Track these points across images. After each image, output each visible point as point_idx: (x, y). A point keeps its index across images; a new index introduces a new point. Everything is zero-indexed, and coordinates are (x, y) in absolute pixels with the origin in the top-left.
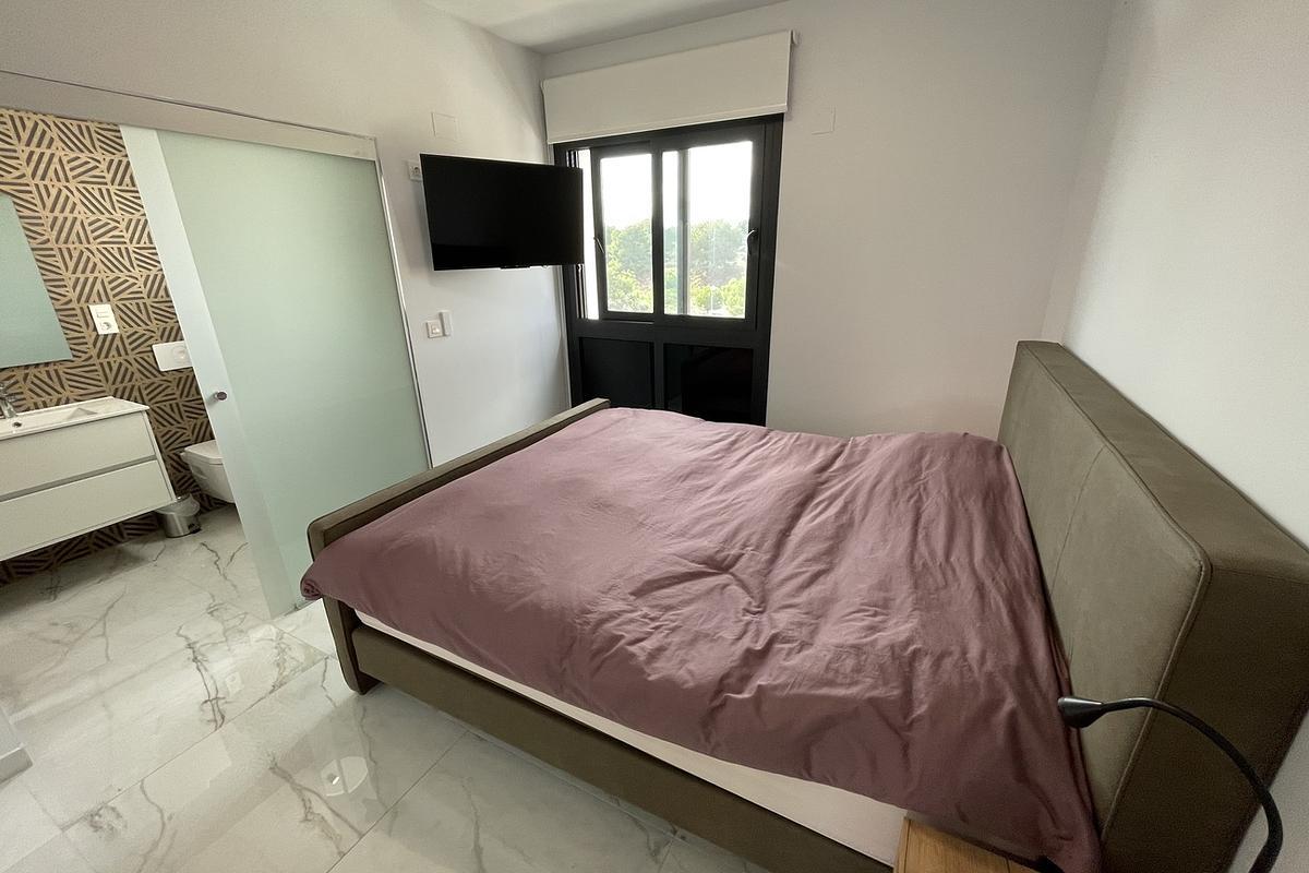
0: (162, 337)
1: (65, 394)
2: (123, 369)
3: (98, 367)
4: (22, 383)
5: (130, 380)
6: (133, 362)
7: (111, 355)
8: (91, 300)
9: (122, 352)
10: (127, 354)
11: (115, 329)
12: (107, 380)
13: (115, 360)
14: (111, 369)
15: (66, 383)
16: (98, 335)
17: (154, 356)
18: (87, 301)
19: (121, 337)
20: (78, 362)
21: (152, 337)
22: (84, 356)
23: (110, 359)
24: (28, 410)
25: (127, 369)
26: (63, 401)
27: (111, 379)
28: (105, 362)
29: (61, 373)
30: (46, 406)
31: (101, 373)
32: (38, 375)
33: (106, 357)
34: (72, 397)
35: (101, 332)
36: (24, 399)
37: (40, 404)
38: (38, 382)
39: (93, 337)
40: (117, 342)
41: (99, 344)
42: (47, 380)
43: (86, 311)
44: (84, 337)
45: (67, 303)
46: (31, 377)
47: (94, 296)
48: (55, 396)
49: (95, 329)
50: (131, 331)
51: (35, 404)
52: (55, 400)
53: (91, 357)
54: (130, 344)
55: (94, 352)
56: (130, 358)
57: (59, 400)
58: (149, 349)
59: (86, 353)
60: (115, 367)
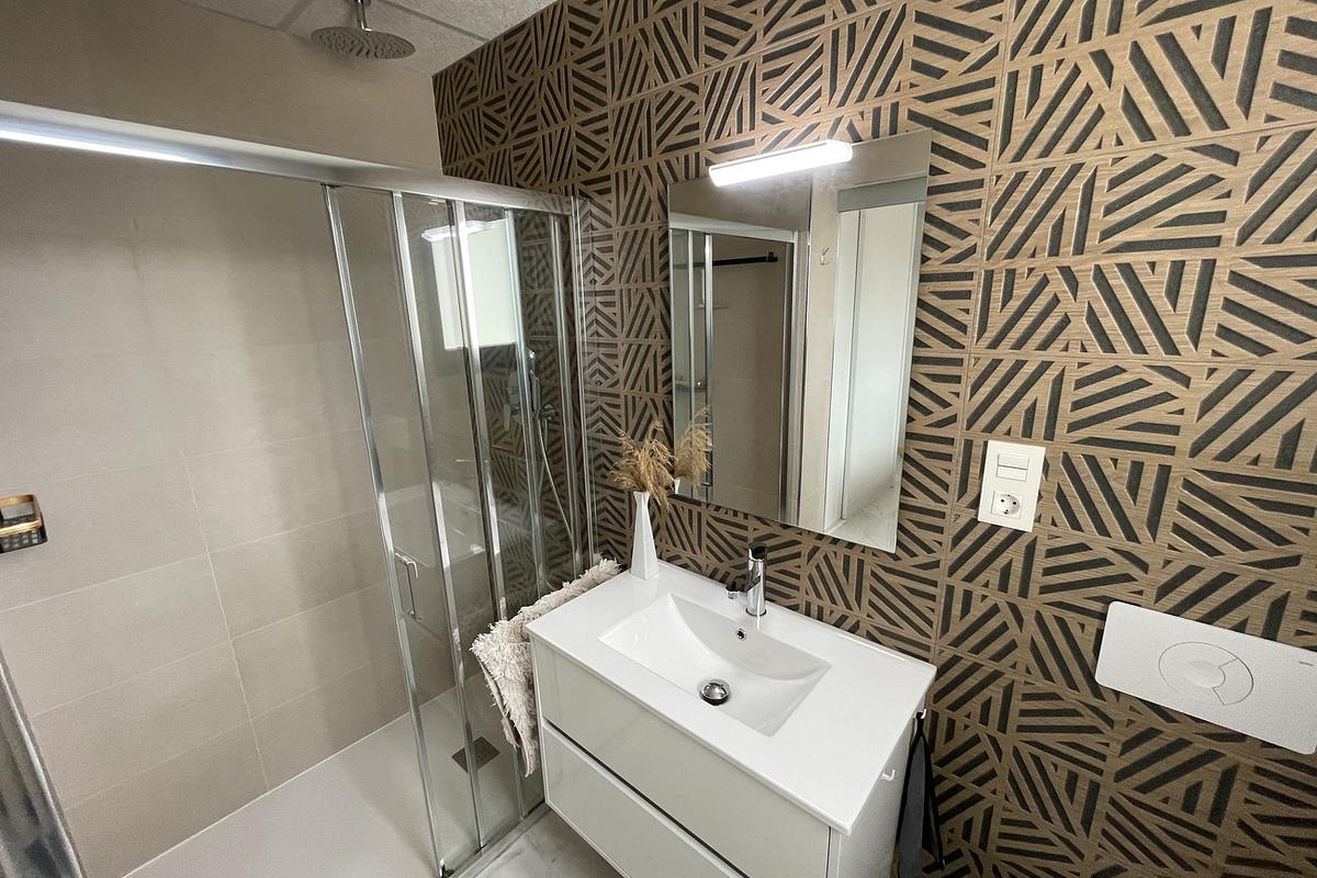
0: (1164, 590)
1: (857, 614)
2: (993, 624)
3: (940, 592)
4: (803, 560)
5: (998, 657)
6: (1029, 619)
7: (982, 578)
8: (1002, 427)
9: (1014, 583)
10: (1024, 593)
11: (1024, 521)
12: (945, 629)
13: (986, 593)
14: (966, 610)
15: (867, 595)
16: (974, 522)
17: (1100, 633)
18: (990, 428)
19: (1030, 550)
20: (907, 564)
21: (1128, 578)
22: (923, 557)
23: (977, 588)
24: (794, 608)
25: (1004, 627)
26: (850, 622)
27: (955, 631)
28: (961, 588)
29: (867, 571)
30: (820, 618)
31: (940, 607)
32: (831, 556)
33: (969, 578)
34: (865, 626)
35: (986, 515)
36: (797, 589)
37: (814, 609)
38: (825, 570)
39: (964, 521)
40: (1015, 554)
41: (967, 543)
42: (839, 572)
43: (976, 452)
44: (942, 515)
45: (941, 424)
46: (819, 556)
47: (1016, 419)
48: (841, 609)
49: (975, 504)
50: (1070, 537)
51: (808, 605)
52: (837, 616)
53: (936, 564)
54: (1048, 572)
55: (947, 557)
56: (1028, 607)
57: (844, 618)
58: (1097, 606)
59: (929, 551)
60: (978, 610)
